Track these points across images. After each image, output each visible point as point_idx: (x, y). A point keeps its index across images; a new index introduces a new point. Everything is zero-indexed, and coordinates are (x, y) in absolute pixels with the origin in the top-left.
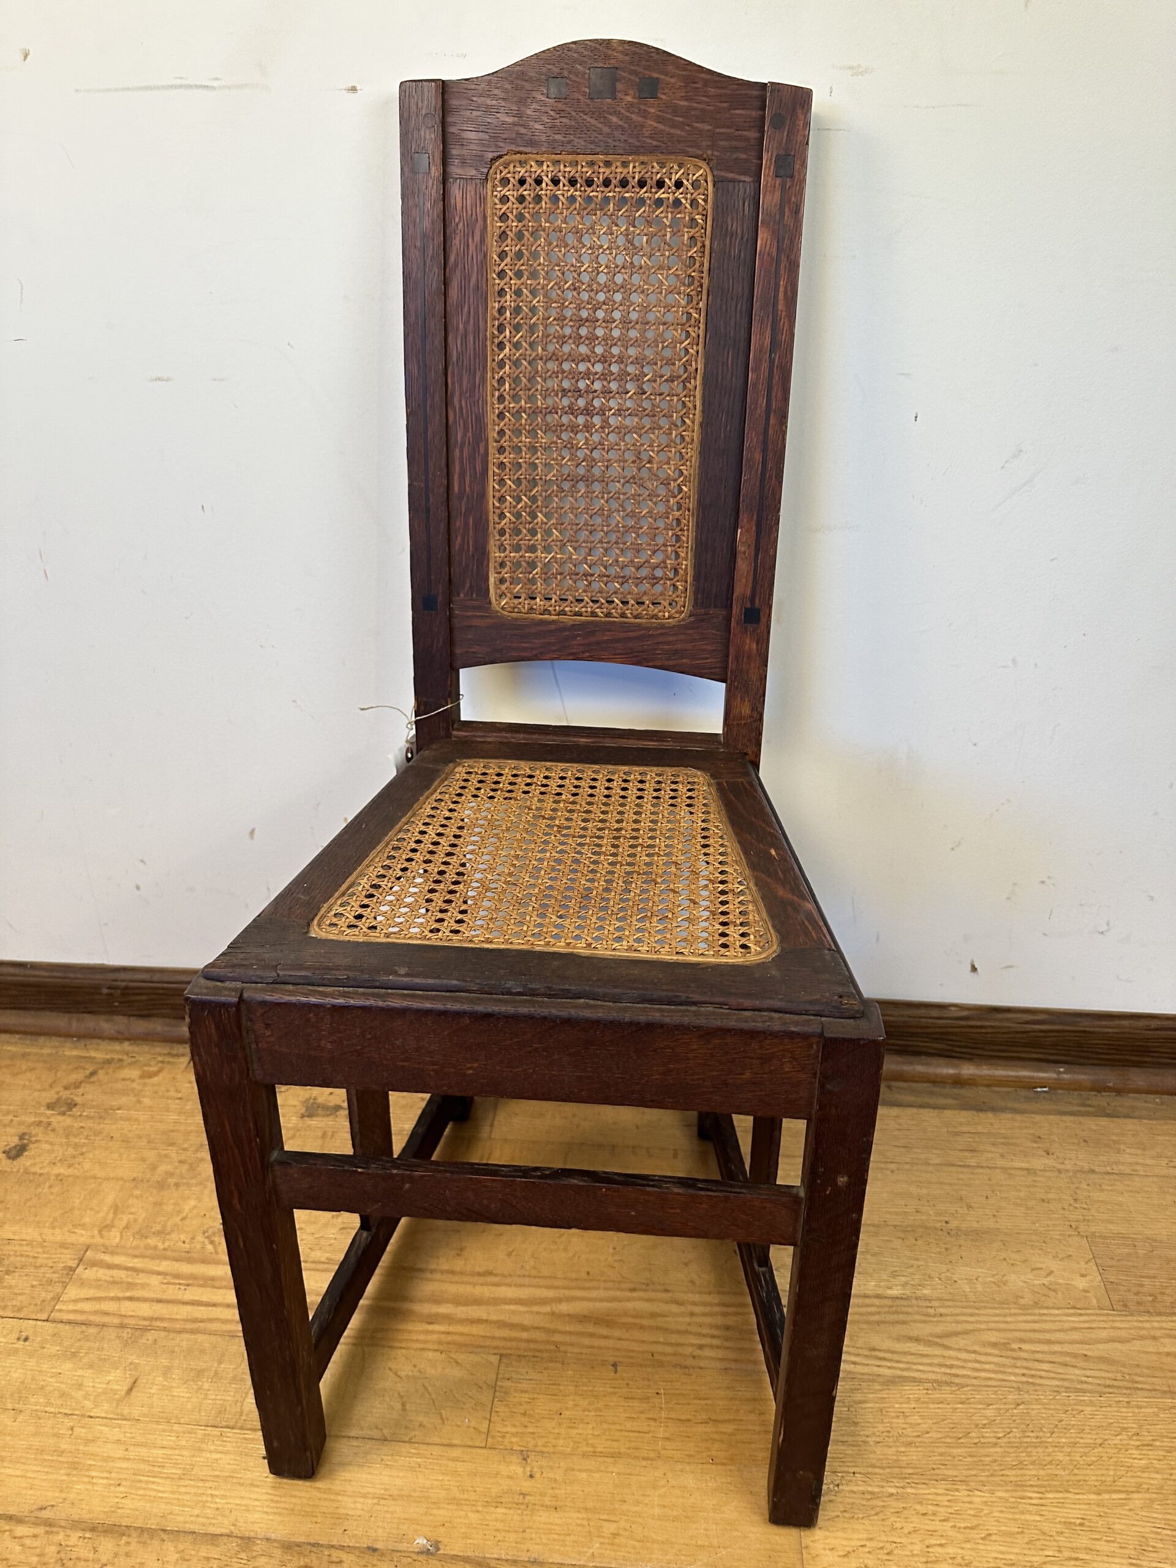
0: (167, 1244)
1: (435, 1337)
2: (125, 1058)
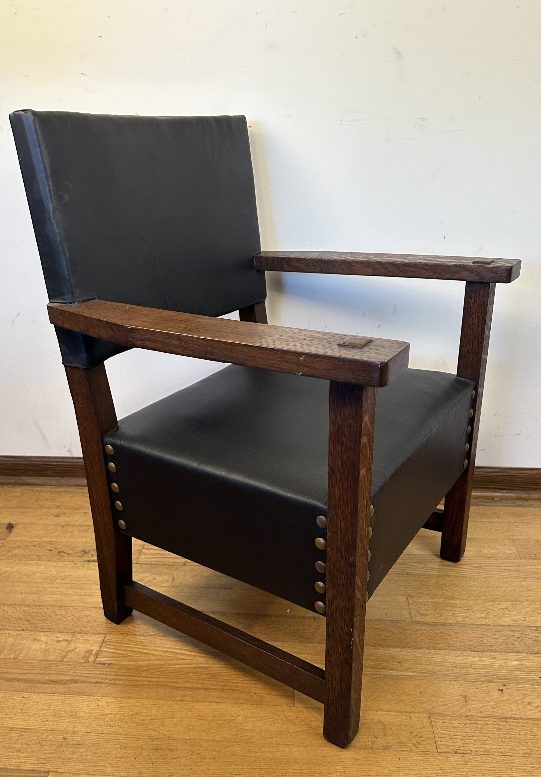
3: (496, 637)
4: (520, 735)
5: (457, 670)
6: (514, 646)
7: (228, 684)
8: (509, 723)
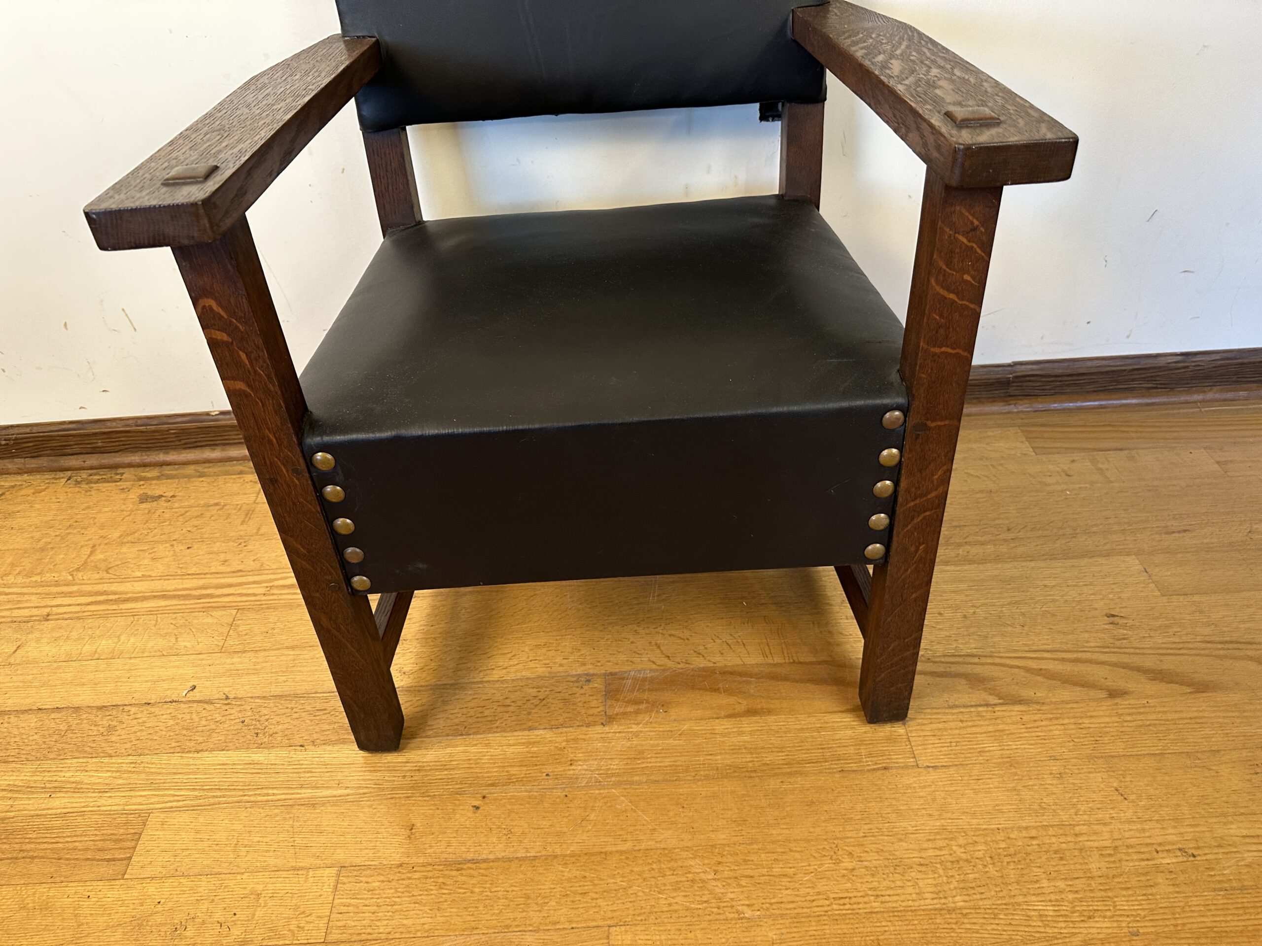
0: (43, 579)
1: (201, 605)
2: (24, 483)
3: (508, 702)
4: (472, 892)
5: (418, 777)
6: (530, 717)
7: (28, 847)
8: (463, 872)
